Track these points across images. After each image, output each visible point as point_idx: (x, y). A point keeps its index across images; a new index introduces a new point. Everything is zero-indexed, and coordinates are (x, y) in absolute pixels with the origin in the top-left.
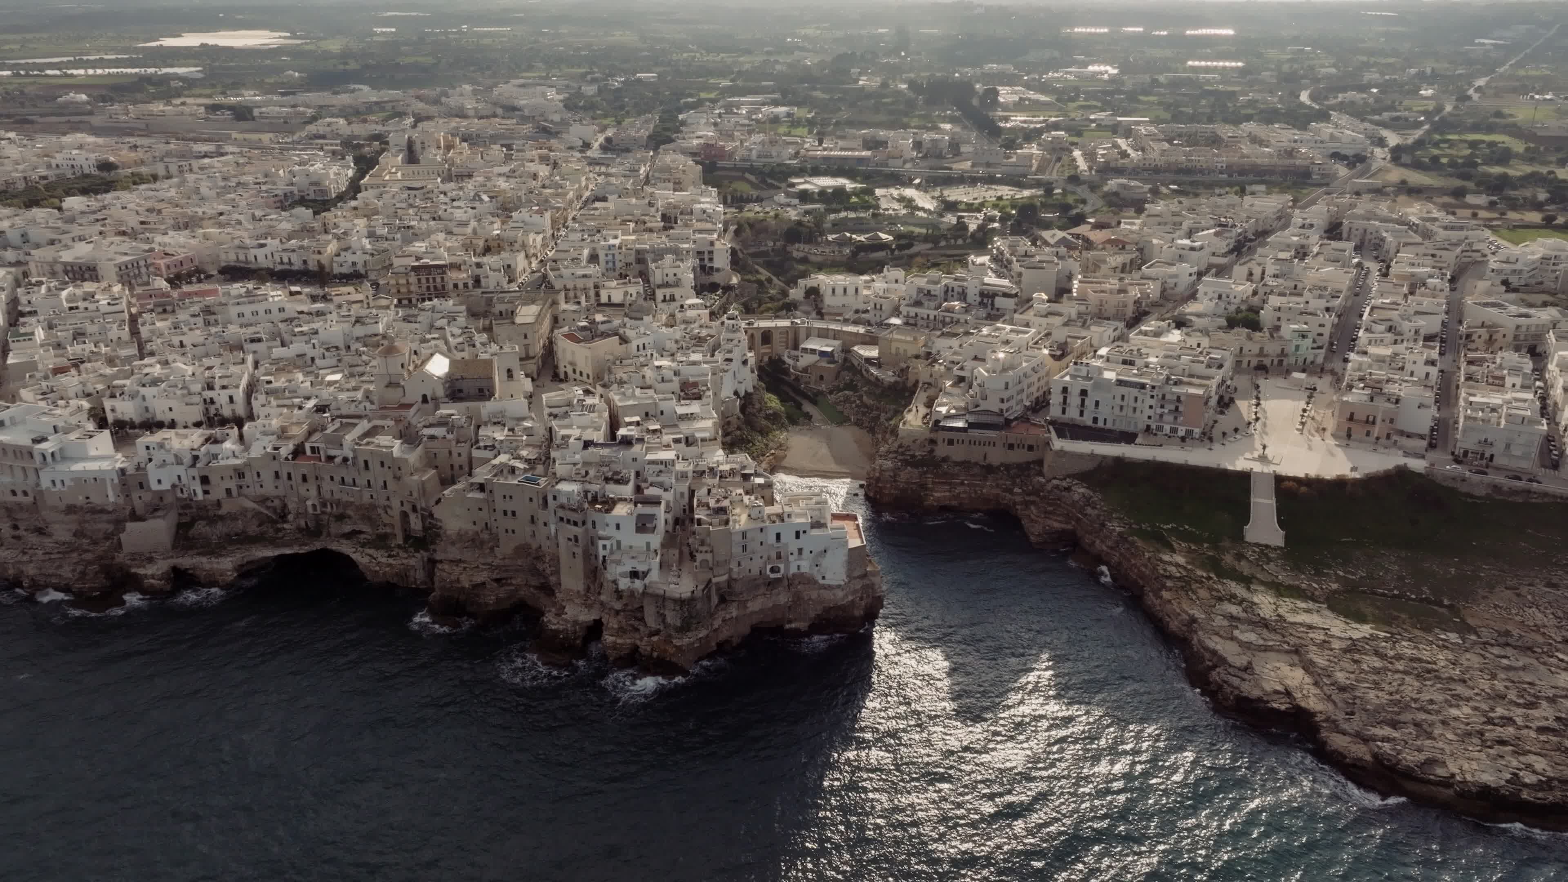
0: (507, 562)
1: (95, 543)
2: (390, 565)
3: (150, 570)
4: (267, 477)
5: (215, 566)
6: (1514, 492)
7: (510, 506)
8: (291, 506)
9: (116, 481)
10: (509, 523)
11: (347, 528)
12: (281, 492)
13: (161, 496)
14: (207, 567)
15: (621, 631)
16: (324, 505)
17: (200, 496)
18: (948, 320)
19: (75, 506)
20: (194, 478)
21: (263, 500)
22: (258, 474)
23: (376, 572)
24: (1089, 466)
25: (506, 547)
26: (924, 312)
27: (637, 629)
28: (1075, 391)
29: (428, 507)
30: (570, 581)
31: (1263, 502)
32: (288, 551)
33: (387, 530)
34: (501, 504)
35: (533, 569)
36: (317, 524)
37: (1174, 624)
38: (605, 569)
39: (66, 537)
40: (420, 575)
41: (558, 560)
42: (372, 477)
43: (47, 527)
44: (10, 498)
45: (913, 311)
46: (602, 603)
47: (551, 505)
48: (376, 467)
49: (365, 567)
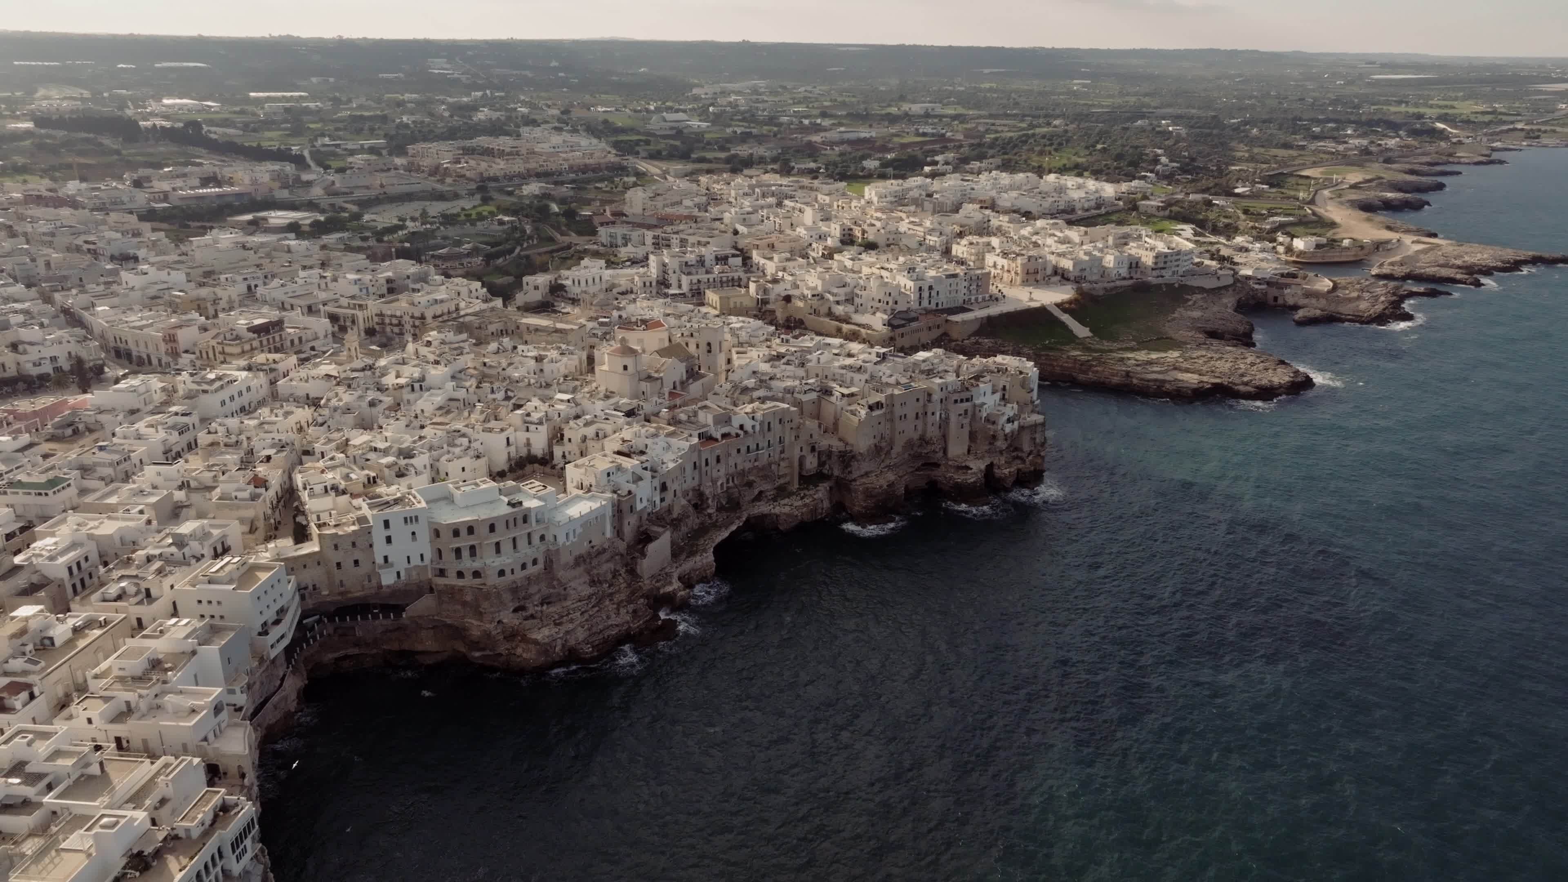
0: (900, 458)
1: (610, 585)
2: (805, 505)
3: (673, 584)
4: (690, 470)
5: (703, 561)
6: (1112, 289)
7: (903, 412)
8: (707, 491)
9: (611, 514)
10: (902, 425)
11: (756, 492)
12: (697, 483)
13: (640, 515)
14: (699, 563)
15: (1009, 463)
16: (728, 481)
17: (660, 506)
18: (724, 279)
19: (581, 557)
20: (656, 489)
21: (689, 495)
22: (685, 470)
23: (798, 516)
24: (976, 327)
25: (898, 447)
26: (704, 277)
27: (1018, 457)
28: (926, 288)
29: (824, 442)
30: (957, 449)
31: (1065, 318)
32: (734, 528)
33: (782, 481)
34: (898, 411)
35: (916, 457)
36: (730, 499)
37: (1116, 380)
38: (994, 423)
39: (587, 591)
40: (826, 504)
41: (945, 437)
42: (772, 437)
43: (565, 589)
44: (520, 574)
45: (695, 278)
46: (989, 452)
47: (936, 397)
48: (776, 425)
49: (789, 515)
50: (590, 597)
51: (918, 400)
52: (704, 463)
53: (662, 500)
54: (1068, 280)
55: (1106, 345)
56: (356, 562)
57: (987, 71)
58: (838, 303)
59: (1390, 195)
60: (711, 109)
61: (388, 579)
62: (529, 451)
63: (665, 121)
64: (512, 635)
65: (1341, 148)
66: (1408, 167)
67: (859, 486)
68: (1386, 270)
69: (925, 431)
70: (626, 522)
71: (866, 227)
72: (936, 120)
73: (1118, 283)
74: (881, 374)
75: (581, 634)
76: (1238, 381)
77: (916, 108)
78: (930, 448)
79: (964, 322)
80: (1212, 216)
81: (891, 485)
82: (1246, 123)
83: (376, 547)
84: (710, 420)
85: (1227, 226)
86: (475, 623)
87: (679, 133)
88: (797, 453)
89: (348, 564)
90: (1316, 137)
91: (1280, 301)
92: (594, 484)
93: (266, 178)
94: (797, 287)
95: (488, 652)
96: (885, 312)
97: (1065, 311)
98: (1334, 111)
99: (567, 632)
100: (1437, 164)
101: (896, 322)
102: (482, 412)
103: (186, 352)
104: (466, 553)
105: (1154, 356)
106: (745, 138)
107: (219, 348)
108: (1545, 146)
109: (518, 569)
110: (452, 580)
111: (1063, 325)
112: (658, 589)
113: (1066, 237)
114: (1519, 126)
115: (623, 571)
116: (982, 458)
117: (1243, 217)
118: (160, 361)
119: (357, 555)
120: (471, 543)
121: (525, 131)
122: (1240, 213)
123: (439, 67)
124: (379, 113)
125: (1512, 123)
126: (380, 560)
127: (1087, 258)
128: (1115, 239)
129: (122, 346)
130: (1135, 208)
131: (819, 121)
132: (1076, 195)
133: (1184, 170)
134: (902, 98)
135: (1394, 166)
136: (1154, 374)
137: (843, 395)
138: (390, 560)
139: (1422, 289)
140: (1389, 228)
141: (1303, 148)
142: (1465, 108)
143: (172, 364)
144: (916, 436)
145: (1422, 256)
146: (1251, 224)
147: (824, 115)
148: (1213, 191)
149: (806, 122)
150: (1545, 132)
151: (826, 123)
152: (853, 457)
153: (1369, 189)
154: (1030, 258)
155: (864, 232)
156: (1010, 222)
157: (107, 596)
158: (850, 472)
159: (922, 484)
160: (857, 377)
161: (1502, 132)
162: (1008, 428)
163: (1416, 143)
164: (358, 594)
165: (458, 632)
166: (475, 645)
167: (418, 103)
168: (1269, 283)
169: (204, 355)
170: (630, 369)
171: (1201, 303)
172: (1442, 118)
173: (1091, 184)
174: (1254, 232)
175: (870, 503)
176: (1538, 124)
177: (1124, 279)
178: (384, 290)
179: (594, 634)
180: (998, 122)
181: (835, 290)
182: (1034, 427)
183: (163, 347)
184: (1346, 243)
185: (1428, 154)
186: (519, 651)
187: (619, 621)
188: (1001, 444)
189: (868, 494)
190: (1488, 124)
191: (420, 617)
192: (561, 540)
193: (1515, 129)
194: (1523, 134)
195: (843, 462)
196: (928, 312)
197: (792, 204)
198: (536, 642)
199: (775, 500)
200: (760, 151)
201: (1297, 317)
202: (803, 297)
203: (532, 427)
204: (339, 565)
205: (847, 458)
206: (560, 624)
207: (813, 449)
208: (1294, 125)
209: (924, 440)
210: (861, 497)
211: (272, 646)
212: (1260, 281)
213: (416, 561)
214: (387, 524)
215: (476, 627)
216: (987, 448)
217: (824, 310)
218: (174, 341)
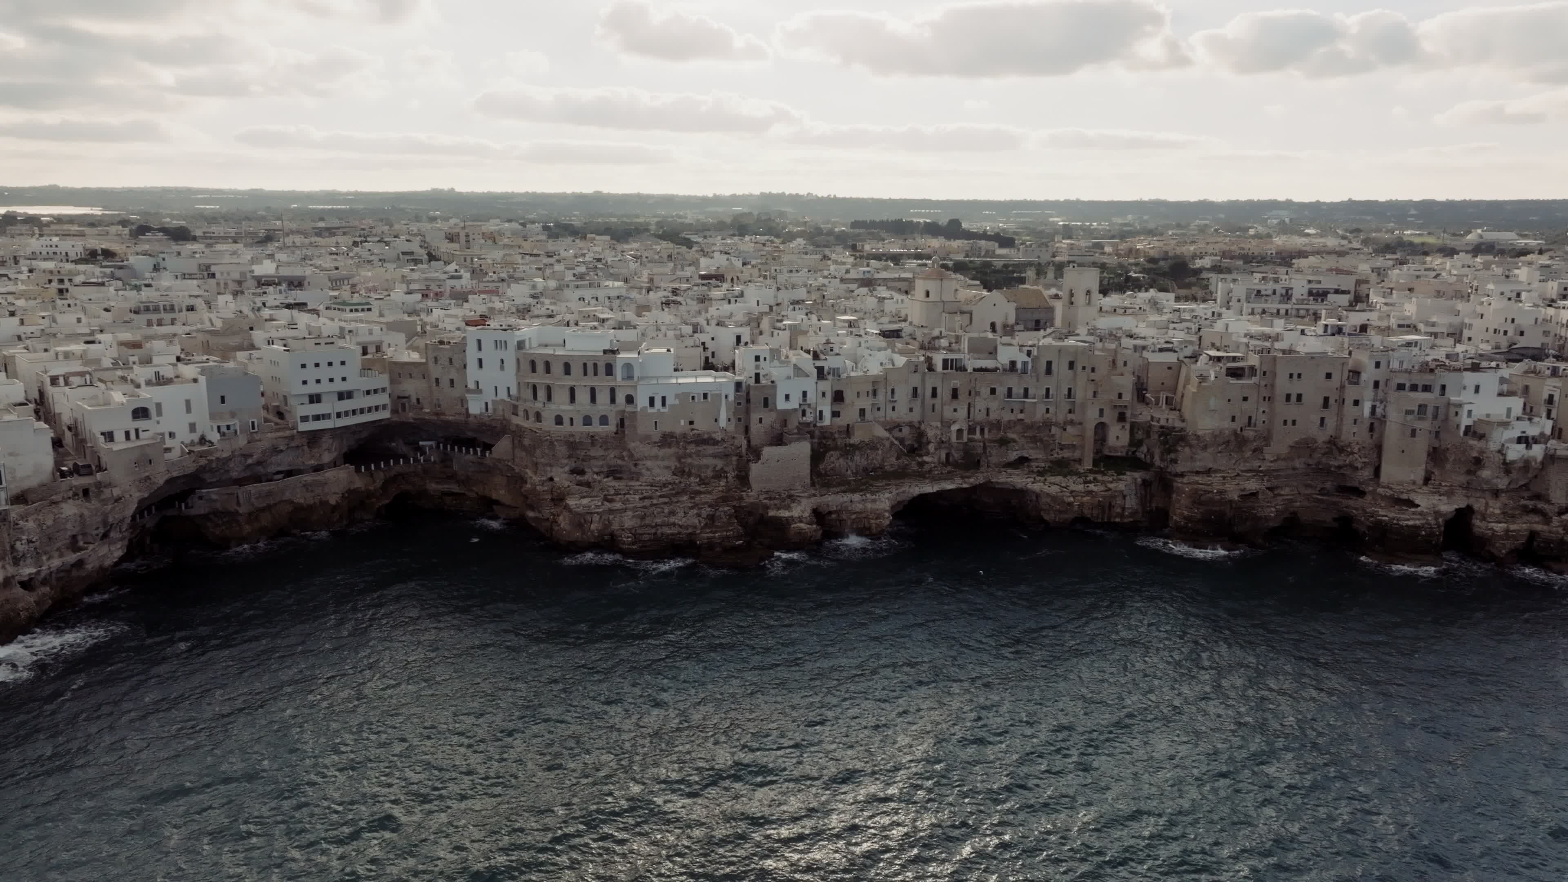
0: (1282, 464)
1: (703, 482)
2: (1090, 493)
3: (796, 511)
4: (903, 395)
5: (869, 506)
7: (1295, 388)
8: (931, 434)
9: (731, 398)
10: (1292, 411)
11: (1013, 456)
12: (915, 417)
13: (784, 418)
14: (859, 507)
15: (1507, 515)
16: (972, 430)
17: (827, 420)
19: (671, 435)
20: (824, 394)
21: (894, 427)
22: (893, 391)
23: (1070, 504)
25: (1280, 445)
27: (1535, 511)
29: (1138, 409)
30: (1401, 472)
32: (949, 486)
33: (1066, 454)
34: (1285, 387)
36: (965, 453)
38: (1481, 437)
39: (667, 477)
40: (1131, 502)
41: (1377, 446)
42: (1052, 384)
43: (636, 465)
44: (579, 428)
46: (1464, 486)
47: (1367, 377)
48: (1062, 369)
49: (1054, 498)
50: (665, 485)
51: (1329, 376)
52: (929, 392)
53: (835, 414)
56: (452, 382)
61: (475, 408)
64: (558, 498)
67: (1186, 485)
69: (1339, 430)
70: (755, 417)
75: (629, 521)
78: (1347, 461)
83: (469, 369)
84: (966, 345)
86: (530, 474)
88: (1092, 417)
89: (444, 382)
95: (537, 514)
99: (611, 511)
104: (542, 394)
109: (578, 421)
110: (521, 420)
112: (767, 508)
116: (1450, 494)
119: (453, 374)
120: (547, 382)
126: (472, 385)
137: (1210, 358)
138: (480, 386)
144: (1322, 437)
158: (1175, 461)
159: (1327, 517)
162: (1517, 453)
164: (451, 418)
165: (521, 484)
170: (932, 297)
175: (1197, 513)
179: (647, 526)
186: (561, 519)
187: (683, 522)
188: (1492, 476)
189: (1197, 499)
191: (500, 461)
192: (642, 404)
195: (1165, 442)
198: (569, 509)
199: (1041, 473)
204: (437, 380)
206: (611, 501)
207: (1122, 418)
209: (1335, 445)
210: (1184, 501)
211: (305, 419)
213: (503, 395)
214: (480, 344)
215: (530, 480)
216: (1463, 479)
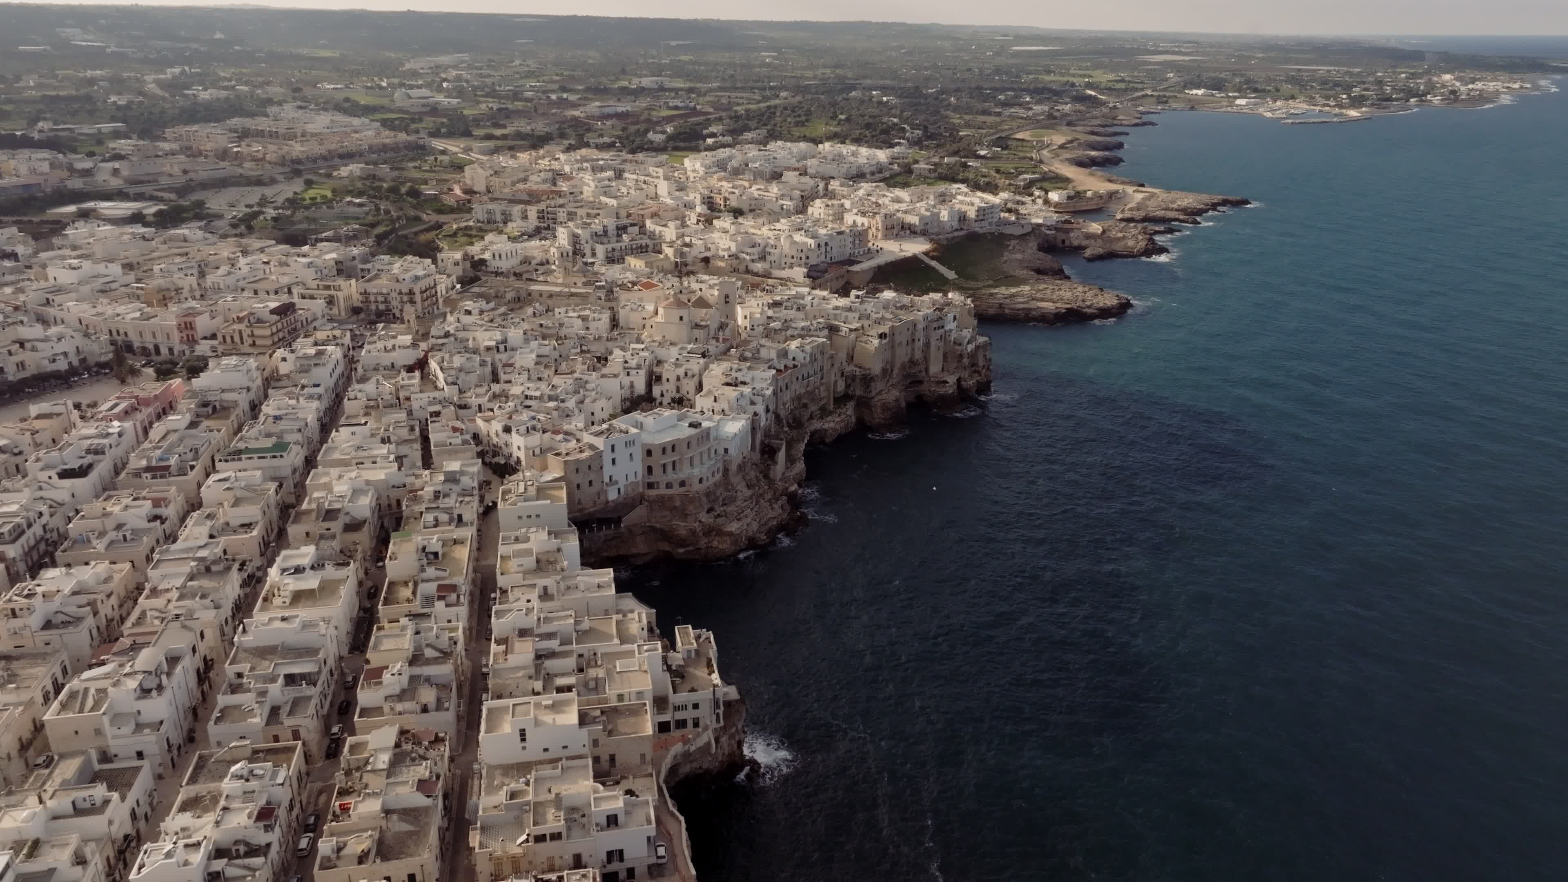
0: (897, 379)
6: (953, 239)
8: (781, 412)
9: (750, 429)
10: (899, 350)
11: (809, 413)
12: (776, 407)
15: (971, 377)
18: (634, 246)
20: (764, 410)
23: (838, 430)
25: (896, 369)
26: (617, 246)
27: (975, 372)
28: (823, 244)
29: (849, 369)
30: (935, 368)
31: (934, 263)
33: (822, 403)
34: (898, 339)
35: (906, 377)
36: (794, 419)
37: (992, 311)
38: (960, 344)
40: (853, 420)
41: (926, 359)
42: (817, 366)
43: (735, 492)
44: (712, 481)
45: (610, 247)
46: (957, 368)
47: (920, 326)
48: (819, 357)
49: (834, 429)
50: (751, 498)
51: (908, 330)
52: (778, 392)
53: (769, 419)
54: (915, 233)
55: (972, 284)
56: (590, 483)
57: (673, 43)
58: (753, 261)
59: (1093, 153)
60: (445, 85)
61: (612, 495)
62: (632, 392)
63: (410, 98)
64: (709, 531)
65: (1030, 113)
66: (1089, 129)
67: (877, 401)
68: (1128, 215)
69: (913, 355)
70: (757, 438)
71: (727, 195)
72: (673, 94)
73: (956, 234)
74: (869, 311)
75: (755, 526)
76: (1082, 305)
77: (647, 82)
78: (916, 369)
79: (863, 271)
80: (971, 176)
81: (897, 400)
82: (942, 92)
83: (604, 469)
84: (773, 355)
85: (988, 184)
86: (683, 524)
87: (434, 110)
88: (832, 378)
89: (585, 484)
90: (1006, 104)
91: (1067, 243)
92: (726, 408)
93: (45, 167)
94: (709, 249)
95: (691, 548)
96: (800, 265)
97: (933, 258)
98: (1001, 80)
99: (747, 525)
100: (1106, 126)
101: (814, 274)
102: (584, 364)
103: (205, 338)
104: (669, 468)
105: (1013, 290)
106: (508, 114)
107: (247, 332)
108: (1175, 110)
110: (662, 491)
111: (933, 269)
112: (788, 489)
113: (897, 197)
114: (1149, 92)
115: (761, 476)
116: (954, 373)
117: (998, 176)
118: (171, 350)
119: (592, 476)
120: (674, 459)
121: (272, 110)
122: (993, 173)
123: (82, 39)
124: (74, 92)
125: (1142, 90)
126: (607, 480)
127: (928, 214)
128: (935, 198)
129: (120, 339)
130: (910, 172)
131: (565, 96)
132: (862, 160)
133: (930, 137)
134: (623, 72)
135: (1078, 128)
136: (1020, 303)
137: (851, 330)
138: (614, 479)
139: (1162, 228)
140: (1110, 181)
141: (999, 114)
142: (1102, 77)
143: (187, 353)
144: (908, 359)
145: (1148, 202)
146: (1007, 182)
147: (564, 89)
148: (962, 154)
149: (554, 97)
150: (1169, 97)
151: (573, 98)
152: (872, 378)
153: (1073, 148)
154: (886, 215)
155: (726, 199)
156: (842, 185)
157: (427, 524)
158: (870, 391)
159: (912, 398)
160: (850, 315)
161: (1138, 98)
162: (970, 347)
163: (1083, 108)
164: (592, 510)
165: (665, 535)
166: (682, 542)
167: (111, 80)
168: (1056, 229)
169: (228, 340)
170: (685, 319)
171: (1018, 247)
172: (1089, 86)
173: (864, 151)
174: (1012, 188)
175: (885, 416)
176: (1161, 90)
177: (957, 230)
178: (335, 273)
179: (762, 525)
180: (734, 95)
181: (749, 250)
182: (985, 346)
183: (176, 336)
184: (1089, 194)
185: (1096, 118)
186: (715, 543)
187: (774, 514)
188: (966, 361)
189: (885, 407)
190: (1126, 90)
191: (635, 525)
192: (731, 451)
193: (1147, 95)
194: (1154, 99)
195: (864, 383)
196: (831, 264)
197: (635, 177)
198: (731, 534)
199: (822, 418)
200: (540, 127)
201: (1086, 255)
202: (722, 258)
203: (633, 372)
204: (578, 486)
205: (867, 380)
206: (740, 519)
207: (843, 375)
208: (978, 92)
209: (912, 362)
210: (879, 411)
212: (1049, 228)
213: (632, 478)
214: (613, 447)
215: (682, 528)
216: (956, 365)
217: (742, 268)
218: (192, 328)
